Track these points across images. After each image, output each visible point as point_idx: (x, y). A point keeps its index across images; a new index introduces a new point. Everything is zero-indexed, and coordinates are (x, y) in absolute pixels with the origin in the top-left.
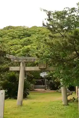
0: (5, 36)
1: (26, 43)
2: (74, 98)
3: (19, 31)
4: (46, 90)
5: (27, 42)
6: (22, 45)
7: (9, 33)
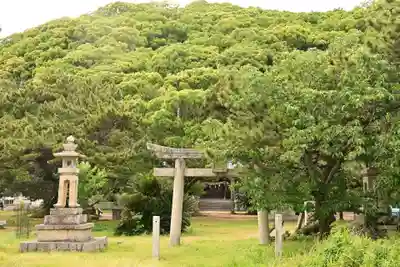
0: (103, 41)
1: (172, 63)
2: (287, 232)
3: (150, 20)
4: (233, 213)
5: (174, 59)
6: (158, 70)
7: (117, 29)
